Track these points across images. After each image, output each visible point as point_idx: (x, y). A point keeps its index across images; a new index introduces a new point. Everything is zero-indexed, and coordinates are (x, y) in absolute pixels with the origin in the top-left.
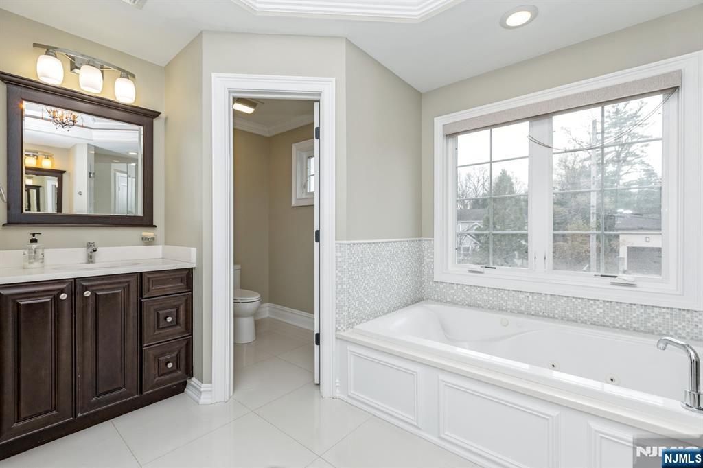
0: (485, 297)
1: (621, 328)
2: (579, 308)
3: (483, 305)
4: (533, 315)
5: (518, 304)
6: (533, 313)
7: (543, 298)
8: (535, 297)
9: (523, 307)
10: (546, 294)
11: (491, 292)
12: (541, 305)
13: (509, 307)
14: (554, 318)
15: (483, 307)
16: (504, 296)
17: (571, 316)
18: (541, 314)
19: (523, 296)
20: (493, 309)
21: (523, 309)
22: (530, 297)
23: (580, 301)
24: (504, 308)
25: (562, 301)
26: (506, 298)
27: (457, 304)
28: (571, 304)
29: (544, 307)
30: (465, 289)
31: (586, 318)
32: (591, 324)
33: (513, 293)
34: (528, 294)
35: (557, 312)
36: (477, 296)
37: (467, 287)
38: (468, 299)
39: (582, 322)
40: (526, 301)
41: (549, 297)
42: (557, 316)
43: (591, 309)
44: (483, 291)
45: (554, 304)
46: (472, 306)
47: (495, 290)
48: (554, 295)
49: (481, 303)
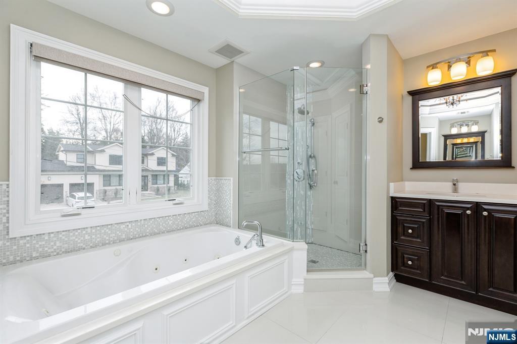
0: (87, 237)
1: (180, 229)
2: (161, 224)
3: (84, 246)
4: (132, 239)
5: (120, 234)
6: (132, 237)
7: (139, 224)
8: (134, 224)
9: (124, 235)
10: (141, 220)
11: (94, 231)
12: (137, 229)
13: (112, 239)
14: (146, 236)
15: (84, 249)
16: (107, 230)
17: (156, 231)
18: (137, 236)
19: (124, 226)
20: (96, 246)
21: (124, 237)
22: (130, 225)
23: (161, 219)
24: (107, 242)
25: (151, 222)
26: (109, 232)
27: (49, 256)
28: (156, 223)
29: (139, 230)
30: (60, 236)
31: (164, 229)
32: (167, 232)
33: (116, 225)
34: (128, 224)
35: (148, 231)
36: (77, 240)
37: (63, 233)
38: (66, 245)
39: (162, 233)
40: (126, 229)
41: (143, 222)
42: (148, 234)
43: (167, 222)
44: (84, 232)
45: (146, 226)
46: (71, 251)
47: (98, 228)
48: (146, 219)
49: (82, 245)
